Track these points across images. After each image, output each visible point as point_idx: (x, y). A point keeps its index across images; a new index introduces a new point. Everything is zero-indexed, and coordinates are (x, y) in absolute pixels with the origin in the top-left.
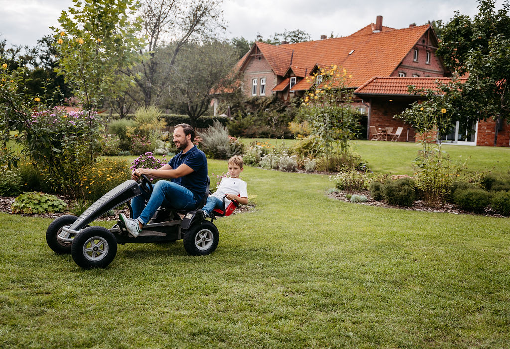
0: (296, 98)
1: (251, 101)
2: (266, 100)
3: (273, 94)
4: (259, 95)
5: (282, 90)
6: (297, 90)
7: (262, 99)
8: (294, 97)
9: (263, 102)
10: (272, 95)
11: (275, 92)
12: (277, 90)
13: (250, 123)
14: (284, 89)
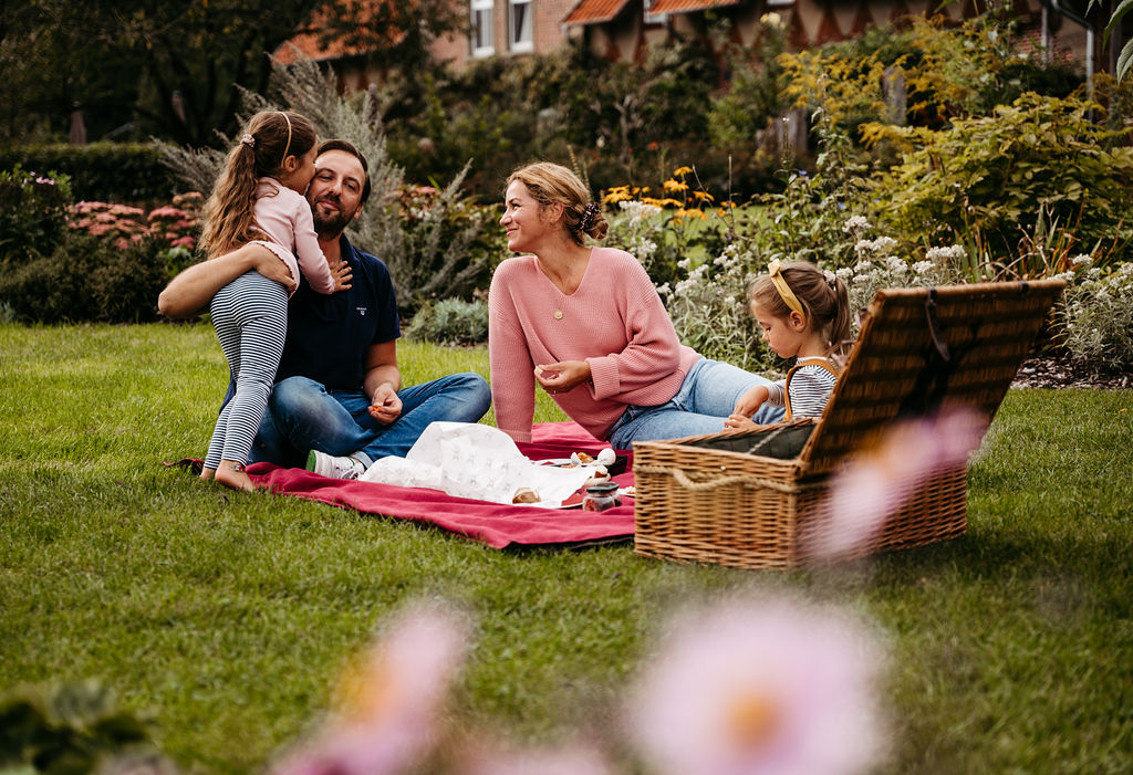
0: (679, 47)
1: (469, 82)
2: (539, 68)
3: (572, 42)
4: (504, 53)
5: (607, 18)
6: (681, 9)
7: (520, 67)
8: (669, 45)
9: (526, 81)
10: (567, 47)
11: (577, 32)
12: (584, 20)
13: (496, 141)
14: (616, 10)
